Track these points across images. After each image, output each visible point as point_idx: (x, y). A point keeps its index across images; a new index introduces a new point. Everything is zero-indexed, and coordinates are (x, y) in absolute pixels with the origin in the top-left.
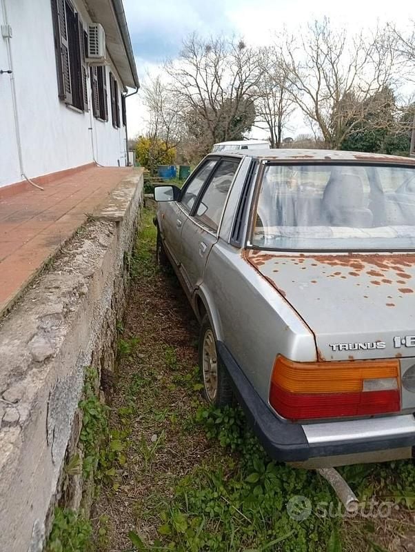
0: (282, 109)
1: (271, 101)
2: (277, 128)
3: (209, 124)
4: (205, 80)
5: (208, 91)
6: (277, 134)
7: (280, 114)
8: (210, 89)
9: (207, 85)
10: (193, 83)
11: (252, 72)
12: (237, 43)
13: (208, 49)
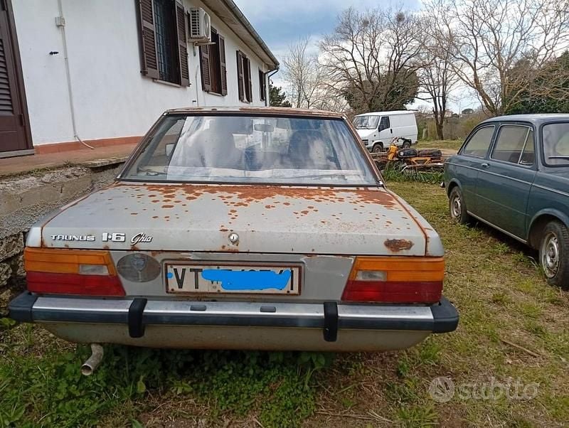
0: (447, 78)
1: (434, 72)
2: (441, 99)
3: (365, 96)
4: (362, 54)
5: (365, 65)
6: (441, 104)
7: (445, 84)
8: (366, 63)
9: (363, 59)
10: (349, 57)
11: (410, 44)
12: (393, 16)
13: (366, 23)
